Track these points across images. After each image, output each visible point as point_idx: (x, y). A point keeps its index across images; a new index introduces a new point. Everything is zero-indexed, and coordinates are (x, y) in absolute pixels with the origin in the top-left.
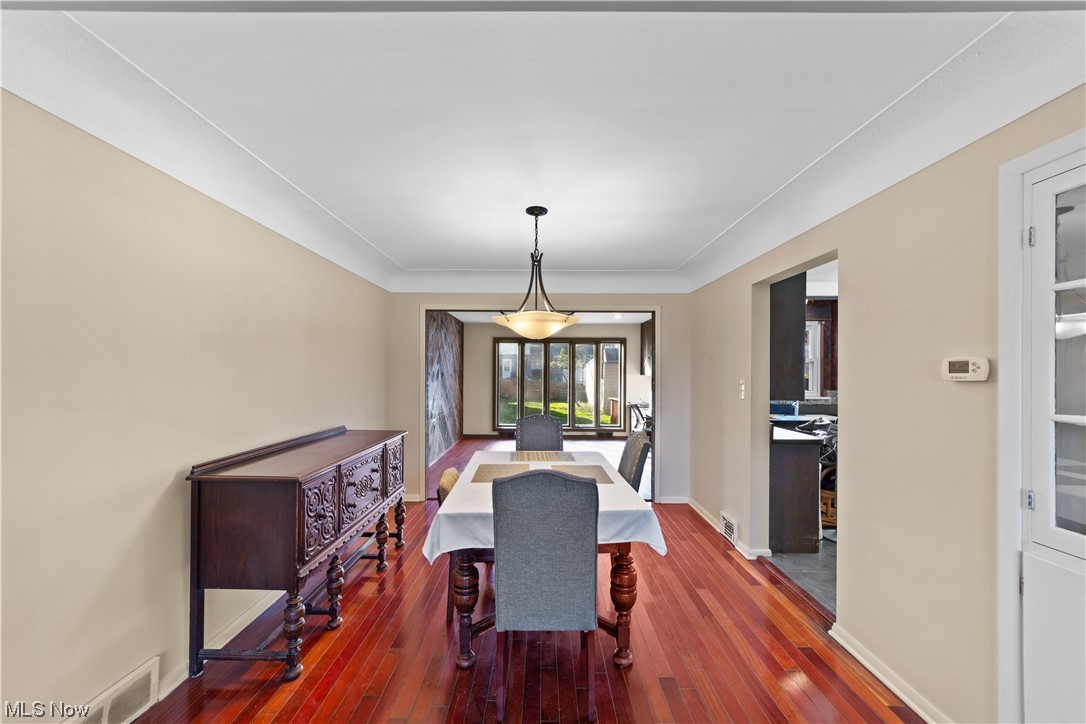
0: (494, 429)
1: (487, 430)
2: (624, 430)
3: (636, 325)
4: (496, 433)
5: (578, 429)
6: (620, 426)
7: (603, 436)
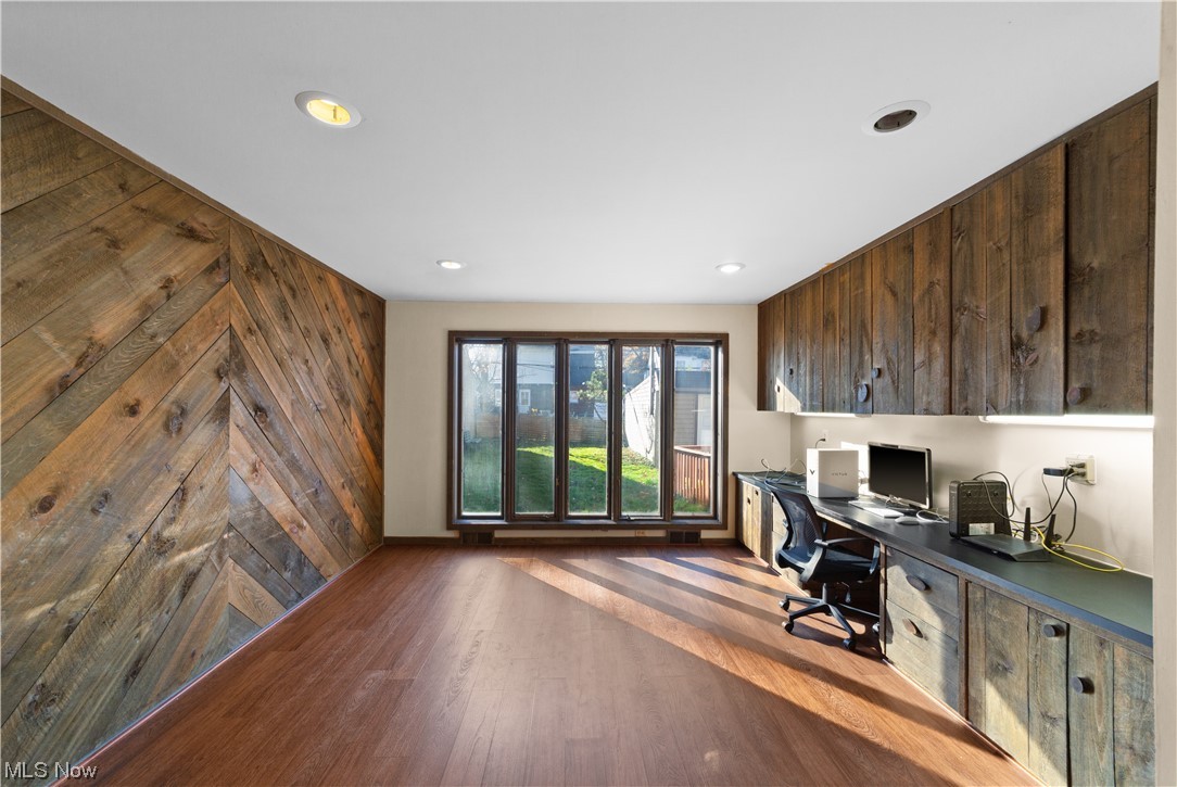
0: (450, 526)
1: (434, 527)
2: (724, 527)
3: (747, 305)
4: (452, 534)
5: (626, 523)
6: (715, 517)
7: (681, 540)
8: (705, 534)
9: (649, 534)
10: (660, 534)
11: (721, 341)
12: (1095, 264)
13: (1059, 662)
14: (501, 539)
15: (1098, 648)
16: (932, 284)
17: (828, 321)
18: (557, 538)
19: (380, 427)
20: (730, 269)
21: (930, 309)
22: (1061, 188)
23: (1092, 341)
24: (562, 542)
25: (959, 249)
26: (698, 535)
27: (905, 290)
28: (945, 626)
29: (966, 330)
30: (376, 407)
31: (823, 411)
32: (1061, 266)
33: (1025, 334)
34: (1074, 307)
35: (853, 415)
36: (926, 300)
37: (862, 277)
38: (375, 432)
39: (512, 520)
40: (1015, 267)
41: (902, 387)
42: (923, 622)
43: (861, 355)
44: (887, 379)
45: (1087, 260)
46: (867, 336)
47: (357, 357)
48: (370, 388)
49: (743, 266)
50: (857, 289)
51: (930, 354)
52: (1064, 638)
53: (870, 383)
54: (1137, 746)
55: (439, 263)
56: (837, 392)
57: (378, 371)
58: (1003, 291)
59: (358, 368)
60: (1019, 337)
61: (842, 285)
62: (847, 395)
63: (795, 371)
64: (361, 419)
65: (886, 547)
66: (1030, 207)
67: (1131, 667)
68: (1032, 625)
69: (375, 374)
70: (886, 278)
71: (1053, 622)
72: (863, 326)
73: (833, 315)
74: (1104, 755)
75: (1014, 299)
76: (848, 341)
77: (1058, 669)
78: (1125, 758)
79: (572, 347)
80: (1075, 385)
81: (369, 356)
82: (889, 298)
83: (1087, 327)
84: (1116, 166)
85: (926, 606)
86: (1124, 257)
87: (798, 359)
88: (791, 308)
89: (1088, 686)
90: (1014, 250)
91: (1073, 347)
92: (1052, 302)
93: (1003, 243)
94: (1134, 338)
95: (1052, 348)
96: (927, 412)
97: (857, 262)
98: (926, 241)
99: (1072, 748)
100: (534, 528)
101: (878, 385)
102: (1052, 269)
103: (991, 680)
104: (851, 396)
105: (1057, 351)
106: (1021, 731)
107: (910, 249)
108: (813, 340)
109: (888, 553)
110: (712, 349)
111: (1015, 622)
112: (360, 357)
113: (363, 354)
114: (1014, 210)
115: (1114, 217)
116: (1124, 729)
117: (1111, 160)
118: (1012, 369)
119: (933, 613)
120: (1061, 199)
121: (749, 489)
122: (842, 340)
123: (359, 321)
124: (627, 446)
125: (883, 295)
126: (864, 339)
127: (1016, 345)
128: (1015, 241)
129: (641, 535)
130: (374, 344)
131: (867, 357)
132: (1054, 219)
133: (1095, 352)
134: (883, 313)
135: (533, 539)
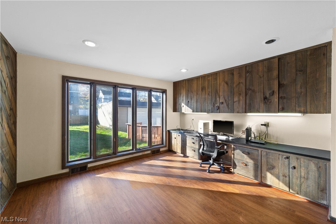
0: (63, 167)
2: (166, 146)
4: (65, 171)
5: (138, 151)
6: (163, 144)
7: (155, 153)
8: (161, 150)
9: (146, 153)
10: (149, 152)
11: (164, 91)
12: (285, 83)
13: (287, 164)
14: (91, 167)
15: (297, 160)
16: (239, 83)
17: (203, 89)
18: (115, 161)
19: (15, 123)
20: (184, 71)
21: (239, 89)
22: (277, 67)
23: (284, 98)
24: (117, 162)
25: (248, 76)
26: (159, 150)
27: (231, 84)
28: (254, 162)
29: (250, 94)
30: (13, 111)
31: (201, 112)
32: (277, 83)
33: (268, 96)
34: (280, 91)
35: (206, 113)
36: (238, 86)
37: (216, 79)
38: (13, 125)
39: (95, 158)
40: (265, 82)
41: (230, 106)
42: (247, 162)
43: (216, 98)
44: (225, 104)
45: (283, 82)
46: (218, 93)
47: (5, 82)
48: (10, 101)
49: (187, 70)
50: (214, 82)
51: (239, 99)
52: (288, 159)
53: (219, 105)
54: (306, 177)
55: (84, 41)
56: (207, 107)
57: (14, 91)
58: (262, 86)
59: (5, 89)
60: (266, 97)
61: (208, 81)
62: (210, 108)
63: (190, 101)
64: (7, 119)
65: (234, 146)
66: (269, 69)
67: (304, 162)
68: (280, 158)
69: (12, 93)
70: (224, 80)
71: (286, 156)
72: (216, 91)
73: (205, 88)
74: (298, 180)
75: (265, 88)
76: (211, 95)
77: (287, 166)
78: (303, 180)
79: (119, 89)
80: (280, 107)
81: (10, 82)
82: (226, 85)
83: (283, 96)
84: (289, 65)
85: (248, 158)
86: (291, 82)
87: (191, 98)
88: (188, 84)
89: (294, 168)
90: (265, 78)
91: (280, 99)
92: (275, 90)
93: (262, 76)
94: (293, 98)
95: (275, 99)
96: (238, 112)
97: (215, 75)
98: (238, 73)
99: (290, 181)
100: (106, 159)
101: (221, 106)
102: (275, 83)
103: (268, 172)
104: (212, 109)
105: (277, 100)
106: (277, 181)
107: (233, 74)
108: (197, 94)
109: (235, 147)
110: (161, 94)
111: (276, 158)
112: (6, 83)
113: (7, 80)
114: (264, 69)
115: (289, 75)
116: (303, 174)
117: (288, 63)
118: (264, 104)
119: (250, 159)
120: (277, 69)
121: (174, 135)
122: (208, 94)
123: (5, 60)
124: (99, 124)
125: (224, 84)
126: (217, 94)
127: (265, 98)
128: (265, 76)
129: (144, 154)
130: (12, 76)
131: (218, 99)
132: (275, 73)
133: (285, 101)
134: (223, 89)
135: (105, 164)
